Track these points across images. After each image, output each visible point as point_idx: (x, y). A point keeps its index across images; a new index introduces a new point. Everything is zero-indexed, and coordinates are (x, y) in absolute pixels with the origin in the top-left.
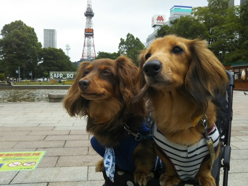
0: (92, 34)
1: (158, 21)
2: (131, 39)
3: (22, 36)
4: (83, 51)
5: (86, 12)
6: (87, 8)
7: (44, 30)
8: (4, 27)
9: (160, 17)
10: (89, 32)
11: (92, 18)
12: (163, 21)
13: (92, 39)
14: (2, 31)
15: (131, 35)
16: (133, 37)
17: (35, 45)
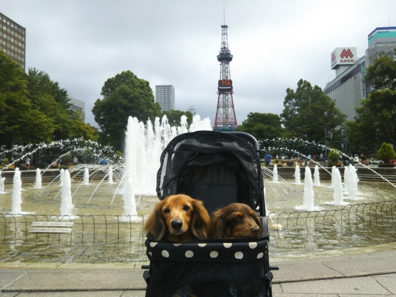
0: (230, 88)
1: (342, 58)
2: (306, 88)
3: (132, 95)
4: (217, 114)
5: (220, 54)
6: (222, 49)
7: (156, 86)
8: (106, 83)
9: (346, 50)
10: (224, 86)
11: (230, 63)
12: (351, 57)
13: (229, 95)
14: (103, 88)
15: (305, 81)
16: (309, 85)
17: (151, 108)
